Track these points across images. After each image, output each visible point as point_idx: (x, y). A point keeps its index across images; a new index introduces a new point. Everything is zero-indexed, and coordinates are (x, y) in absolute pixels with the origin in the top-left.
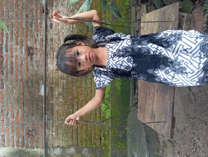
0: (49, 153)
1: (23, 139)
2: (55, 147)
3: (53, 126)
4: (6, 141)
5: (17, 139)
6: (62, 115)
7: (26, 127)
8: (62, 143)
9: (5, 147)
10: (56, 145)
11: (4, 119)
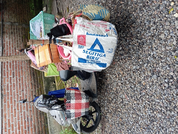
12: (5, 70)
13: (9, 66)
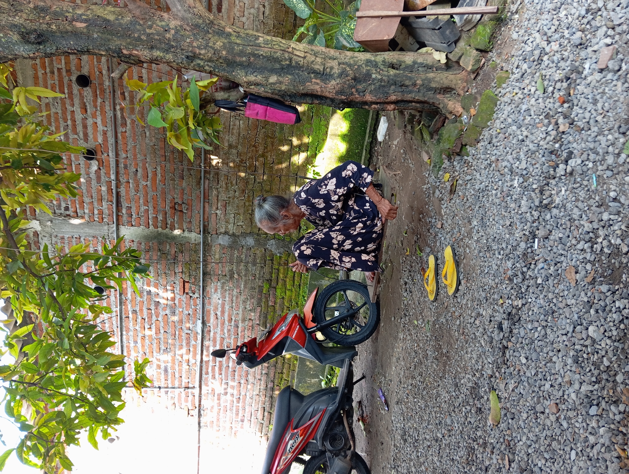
0: (210, 241)
1: (164, 216)
2: (221, 233)
3: (217, 200)
4: (134, 216)
5: (154, 216)
6: (234, 182)
7: (169, 197)
8: (231, 228)
9: (132, 226)
10: (223, 230)
11: (130, 181)
12: (208, 377)
13: (217, 369)
